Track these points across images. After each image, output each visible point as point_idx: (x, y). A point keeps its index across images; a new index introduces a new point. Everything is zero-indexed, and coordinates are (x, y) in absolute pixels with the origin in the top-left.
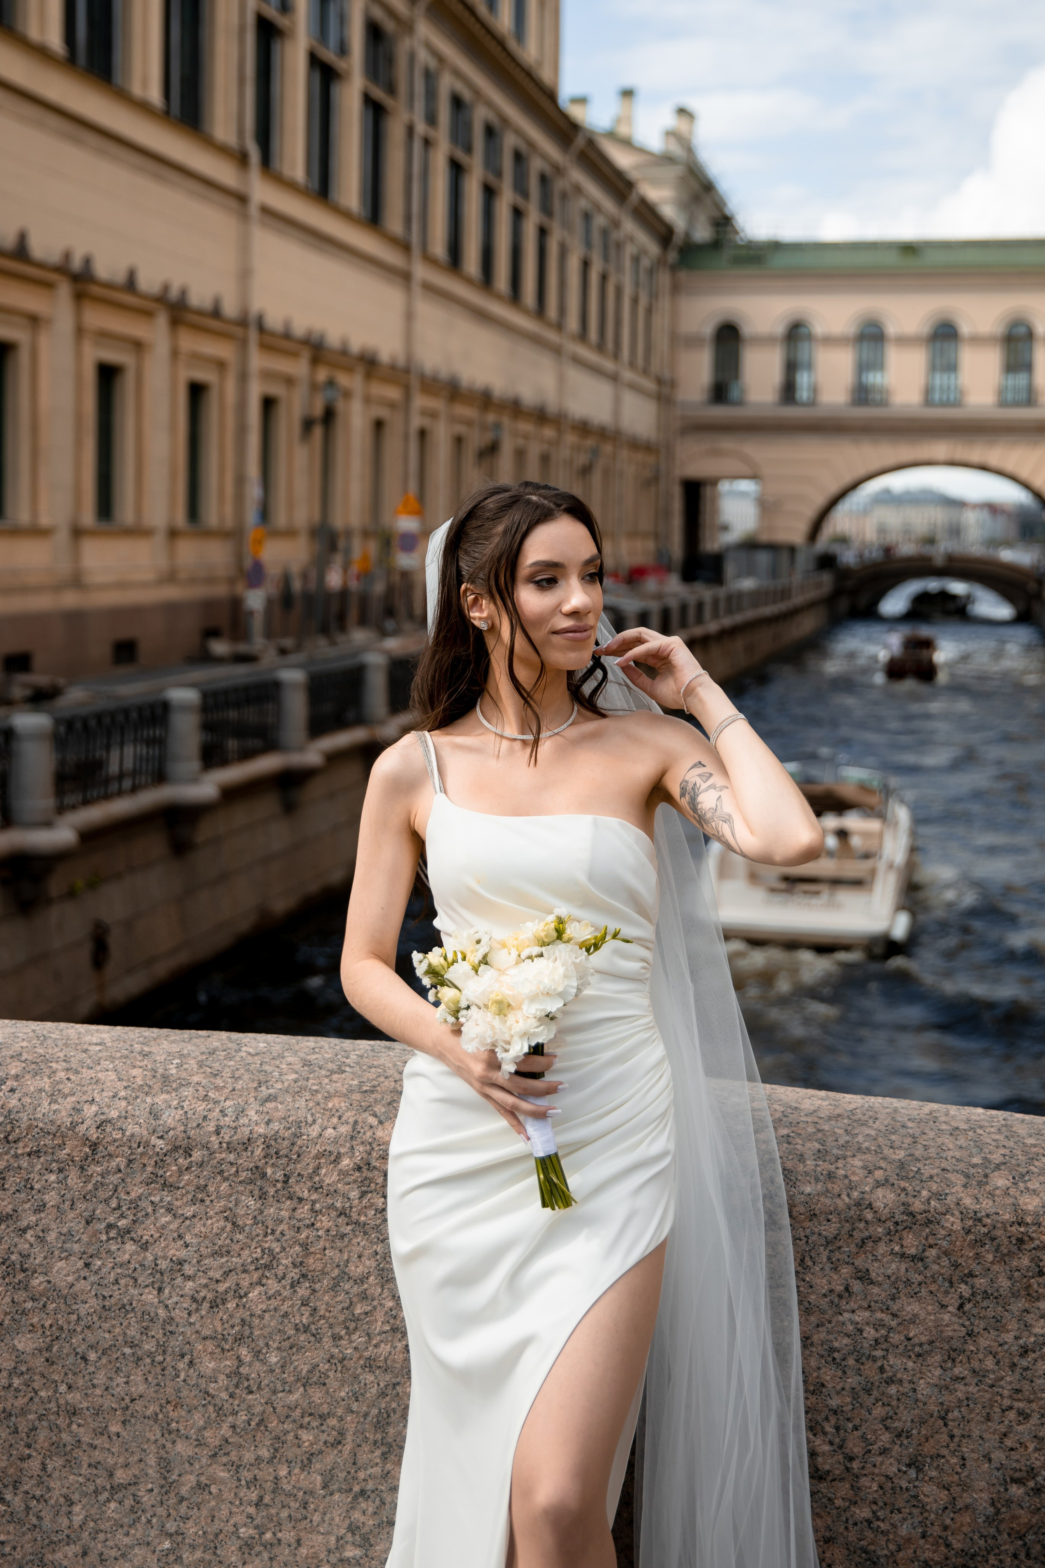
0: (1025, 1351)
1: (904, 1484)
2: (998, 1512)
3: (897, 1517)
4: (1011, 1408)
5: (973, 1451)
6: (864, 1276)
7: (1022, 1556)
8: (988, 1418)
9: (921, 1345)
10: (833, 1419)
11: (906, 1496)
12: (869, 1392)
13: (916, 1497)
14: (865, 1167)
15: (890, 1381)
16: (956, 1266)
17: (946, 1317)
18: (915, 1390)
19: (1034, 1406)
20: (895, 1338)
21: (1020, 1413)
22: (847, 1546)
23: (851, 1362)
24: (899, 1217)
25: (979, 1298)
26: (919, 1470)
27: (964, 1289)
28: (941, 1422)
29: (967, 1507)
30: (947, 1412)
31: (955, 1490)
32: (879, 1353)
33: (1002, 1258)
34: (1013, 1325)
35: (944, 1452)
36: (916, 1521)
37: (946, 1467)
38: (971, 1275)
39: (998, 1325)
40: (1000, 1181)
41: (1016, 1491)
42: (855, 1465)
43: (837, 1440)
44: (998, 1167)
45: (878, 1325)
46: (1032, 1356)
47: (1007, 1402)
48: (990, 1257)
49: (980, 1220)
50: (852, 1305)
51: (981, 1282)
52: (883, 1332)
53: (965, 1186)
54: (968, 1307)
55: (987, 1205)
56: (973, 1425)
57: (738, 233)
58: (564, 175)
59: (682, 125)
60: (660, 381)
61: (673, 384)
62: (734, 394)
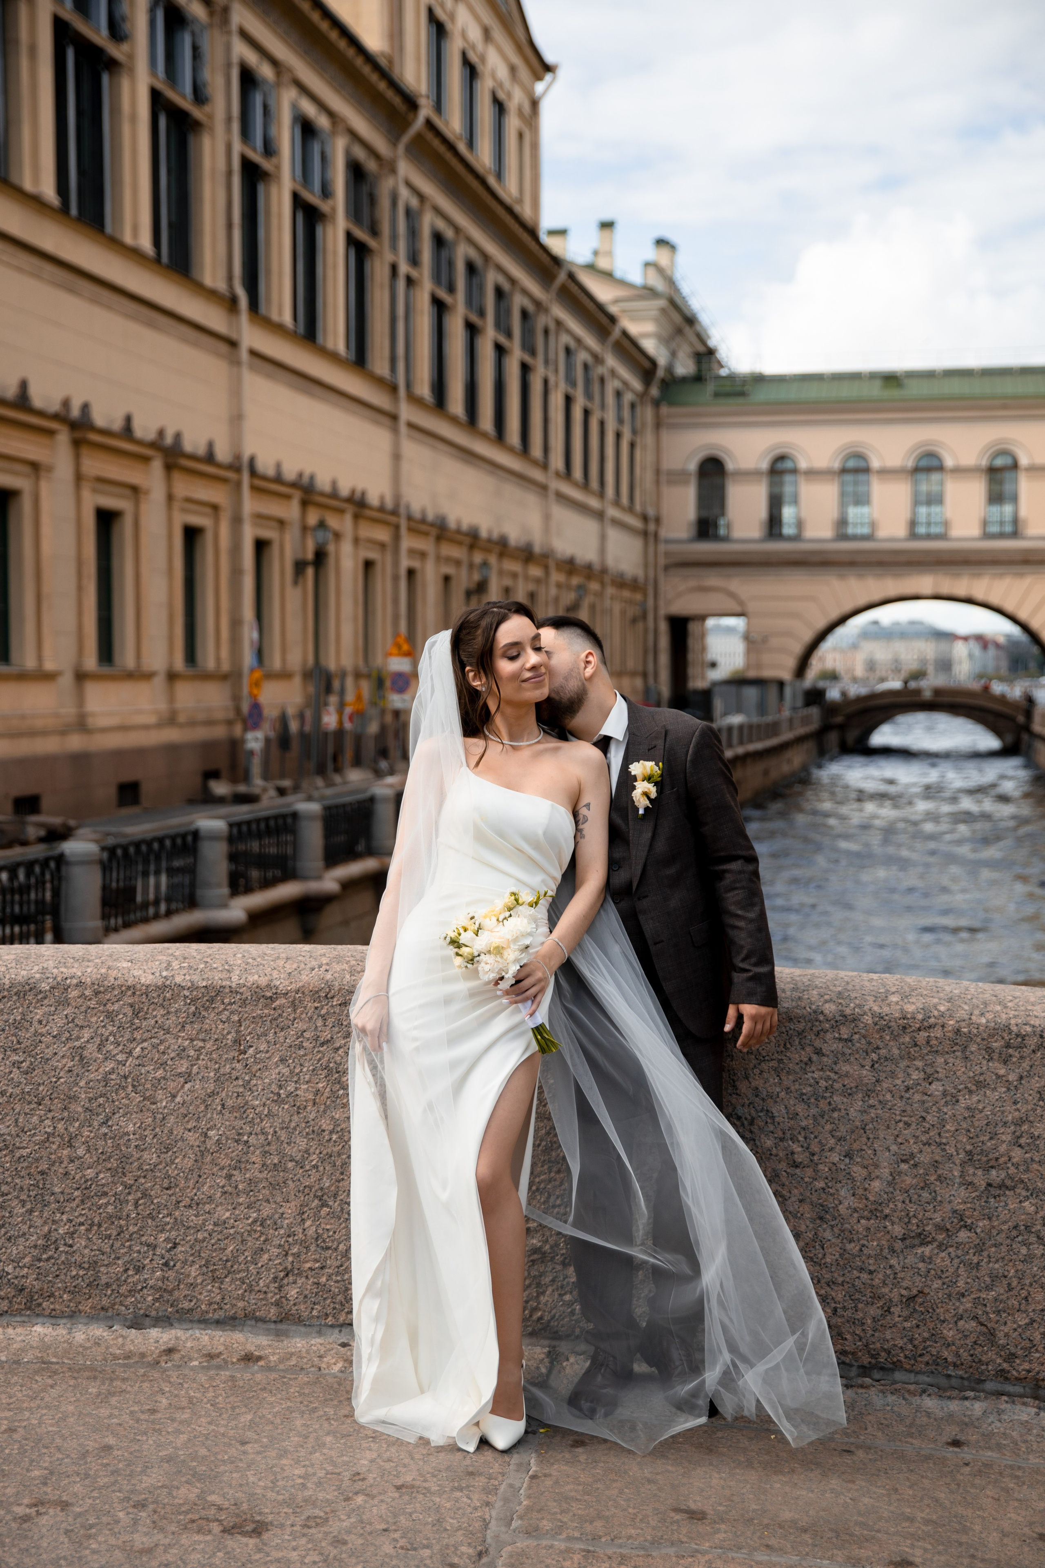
0: (908, 1089)
1: (843, 1167)
2: (894, 1179)
3: (839, 1185)
4: (900, 1121)
5: (880, 1146)
6: (819, 1052)
7: (907, 1202)
8: (888, 1127)
9: (851, 1089)
10: (803, 1134)
11: (844, 1173)
12: (822, 1117)
13: (849, 1174)
14: (819, 994)
15: (834, 1110)
16: (870, 1043)
17: (865, 1072)
18: (848, 1114)
19: (913, 1119)
20: (837, 1086)
21: (906, 1123)
22: (812, 1203)
23: (812, 1100)
24: (838, 1018)
25: (882, 1061)
26: (851, 1158)
27: (874, 1056)
28: (862, 1131)
29: (877, 1177)
30: (866, 1125)
31: (871, 1168)
32: (828, 1095)
33: (895, 1038)
34: (901, 1075)
35: (865, 1147)
36: (849, 1187)
37: (866, 1156)
38: (878, 1048)
39: (893, 1075)
40: (894, 998)
41: (904, 1167)
42: (816, 1158)
43: (805, 1145)
44: (893, 993)
45: (828, 1079)
46: (911, 1091)
47: (898, 1118)
48: (888, 1038)
49: (882, 1018)
50: (813, 1068)
51: (883, 1052)
52: (830, 1082)
53: (875, 1001)
54: (876, 1066)
55: (886, 1010)
56: (880, 1132)
57: (722, 366)
58: (546, 310)
59: (662, 257)
60: (645, 518)
61: (658, 521)
62: (720, 530)
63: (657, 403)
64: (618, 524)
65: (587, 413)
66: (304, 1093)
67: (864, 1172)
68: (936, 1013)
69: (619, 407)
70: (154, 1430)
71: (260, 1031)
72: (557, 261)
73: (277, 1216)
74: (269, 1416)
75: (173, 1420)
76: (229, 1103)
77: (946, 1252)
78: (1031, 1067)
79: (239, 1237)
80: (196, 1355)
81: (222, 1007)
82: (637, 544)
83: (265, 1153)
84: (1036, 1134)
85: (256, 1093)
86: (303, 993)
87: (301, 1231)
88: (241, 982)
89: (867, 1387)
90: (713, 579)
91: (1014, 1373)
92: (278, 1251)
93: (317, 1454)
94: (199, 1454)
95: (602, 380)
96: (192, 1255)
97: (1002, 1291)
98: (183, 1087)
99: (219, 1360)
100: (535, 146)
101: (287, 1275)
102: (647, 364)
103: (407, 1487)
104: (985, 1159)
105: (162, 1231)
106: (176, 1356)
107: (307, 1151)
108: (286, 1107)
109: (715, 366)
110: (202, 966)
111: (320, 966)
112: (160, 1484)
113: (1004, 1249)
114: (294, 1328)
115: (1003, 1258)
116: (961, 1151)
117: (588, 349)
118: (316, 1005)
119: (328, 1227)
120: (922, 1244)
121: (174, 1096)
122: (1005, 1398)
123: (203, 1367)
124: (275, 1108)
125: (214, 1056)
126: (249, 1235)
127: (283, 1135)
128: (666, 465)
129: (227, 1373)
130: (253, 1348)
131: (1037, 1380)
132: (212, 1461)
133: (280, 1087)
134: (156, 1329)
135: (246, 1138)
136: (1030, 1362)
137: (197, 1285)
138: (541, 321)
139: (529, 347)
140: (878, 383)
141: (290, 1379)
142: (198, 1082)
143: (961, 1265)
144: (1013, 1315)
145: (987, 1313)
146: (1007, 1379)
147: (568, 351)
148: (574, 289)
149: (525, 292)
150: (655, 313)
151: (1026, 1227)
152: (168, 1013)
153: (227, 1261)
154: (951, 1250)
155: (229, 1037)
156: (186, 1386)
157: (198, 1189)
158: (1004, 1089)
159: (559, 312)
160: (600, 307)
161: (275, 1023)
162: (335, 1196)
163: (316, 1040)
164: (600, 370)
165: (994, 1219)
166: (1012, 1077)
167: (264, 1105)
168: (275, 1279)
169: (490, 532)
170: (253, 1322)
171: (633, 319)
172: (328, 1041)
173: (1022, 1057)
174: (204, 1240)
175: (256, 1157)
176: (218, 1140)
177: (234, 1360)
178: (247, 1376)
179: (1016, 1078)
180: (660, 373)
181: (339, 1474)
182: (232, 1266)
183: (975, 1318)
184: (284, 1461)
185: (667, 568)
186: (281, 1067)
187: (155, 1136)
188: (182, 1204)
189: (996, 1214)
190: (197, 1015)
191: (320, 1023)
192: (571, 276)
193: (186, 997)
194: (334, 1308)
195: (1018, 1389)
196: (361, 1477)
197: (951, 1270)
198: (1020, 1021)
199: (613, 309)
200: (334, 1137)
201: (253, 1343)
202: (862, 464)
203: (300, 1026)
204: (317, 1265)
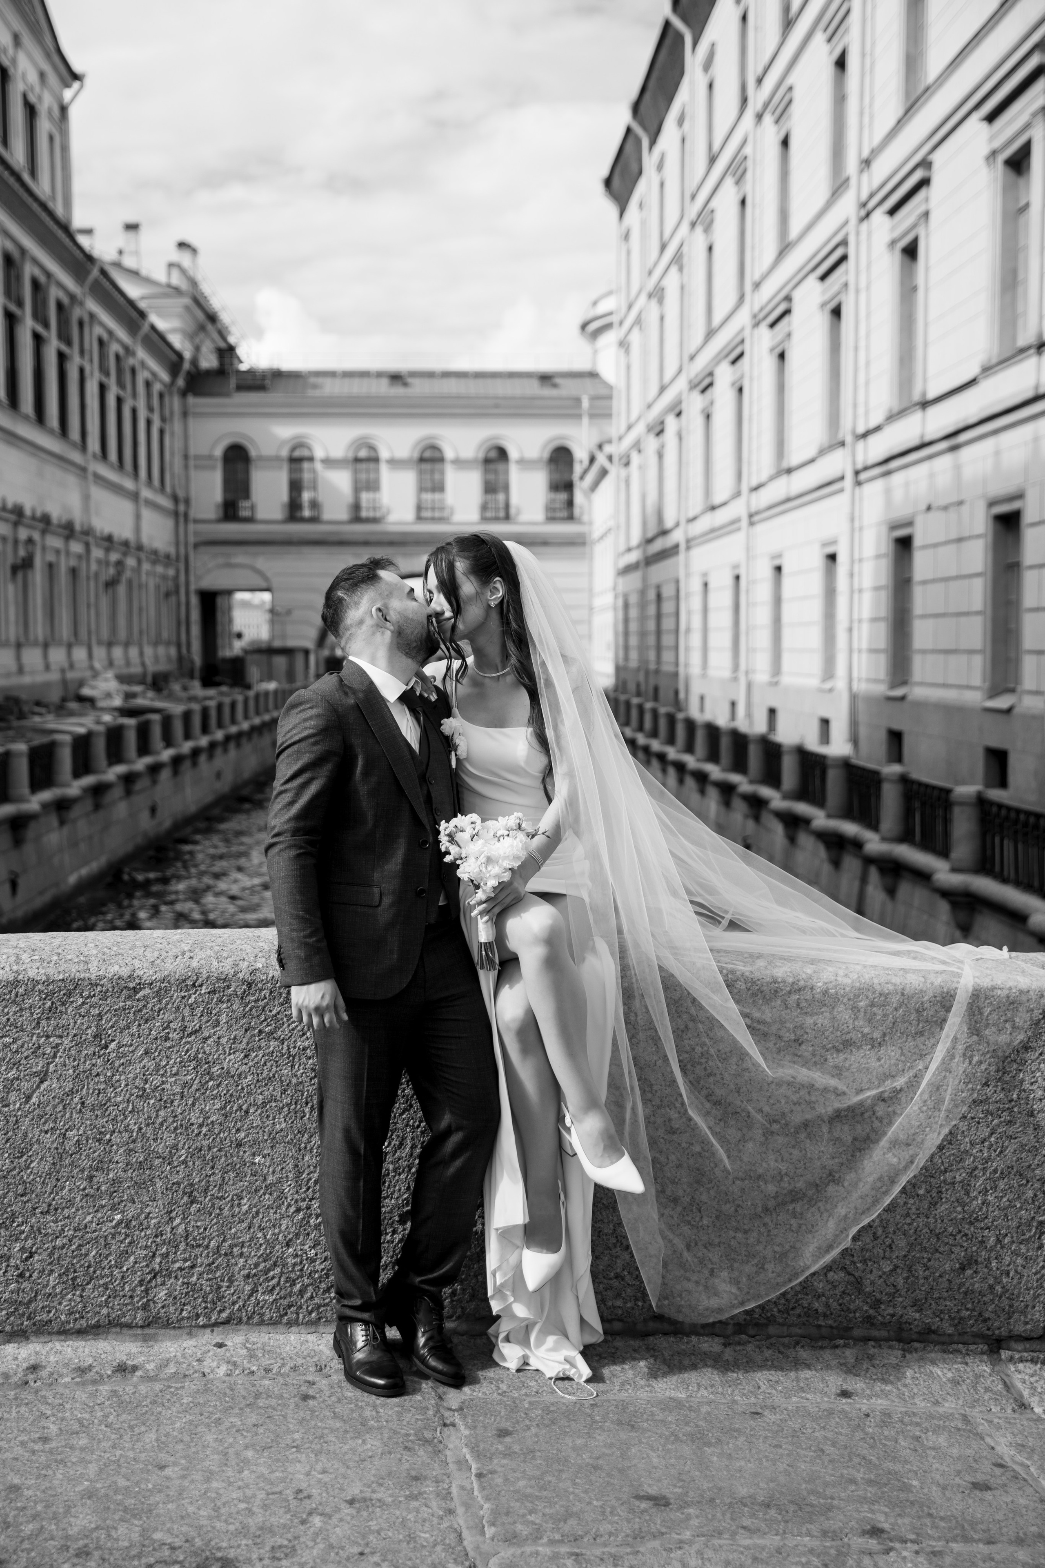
57: (241, 362)
58: (81, 304)
59: (185, 259)
60: (175, 499)
61: (187, 501)
62: (244, 513)
63: (184, 394)
64: (150, 503)
65: (119, 401)
66: (172, 1087)
67: (739, 1135)
68: (804, 976)
69: (149, 395)
70: (56, 1461)
71: (123, 1023)
72: (90, 258)
73: (143, 1216)
74: (175, 1433)
75: (72, 1448)
76: (90, 1101)
79: (102, 1241)
80: (65, 1371)
81: (80, 1001)
82: (168, 523)
83: (130, 1152)
85: (119, 1090)
86: (169, 982)
87: (169, 1230)
88: (101, 973)
89: (745, 1344)
90: (240, 557)
91: (880, 1318)
92: (144, 1252)
93: (246, 1472)
94: (120, 1485)
95: (133, 371)
96: (50, 1264)
97: (868, 1241)
98: (38, 1087)
99: (92, 1374)
100: (65, 149)
101: (155, 1277)
102: (174, 357)
103: (359, 1501)
105: (16, 1240)
106: (44, 1373)
107: (175, 1146)
108: (152, 1101)
109: (236, 361)
110: (55, 958)
111: (183, 954)
112: (93, 1526)
114: (162, 1331)
117: (119, 341)
118: (183, 994)
119: (199, 1224)
120: (793, 1201)
121: (29, 1098)
122: (871, 1343)
123: (77, 1384)
124: (140, 1104)
125: (73, 1052)
126: (113, 1238)
127: (149, 1131)
128: (192, 452)
129: (106, 1387)
130: (124, 1358)
131: (900, 1323)
132: (138, 1492)
133: (146, 1082)
134: (12, 1345)
135: (108, 1136)
136: (894, 1306)
137: (56, 1295)
138: (77, 313)
139: (65, 337)
140: (385, 382)
141: (177, 1389)
142: (55, 1081)
144: (878, 1263)
145: (855, 1263)
146: (873, 1324)
147: (101, 342)
148: (107, 284)
149: (60, 285)
150: (180, 310)
152: (21, 1010)
153: (89, 1267)
154: (820, 1204)
155: (89, 1031)
156: (68, 1406)
157: (57, 1194)
159: (92, 305)
160: (131, 303)
161: (139, 1016)
162: (206, 1191)
163: (184, 1030)
164: (131, 361)
167: (128, 1101)
168: (141, 1283)
169: (34, 511)
170: (118, 1329)
171: (160, 315)
172: (196, 1031)
174: (63, 1247)
175: (119, 1156)
176: (78, 1141)
177: (109, 1372)
178: (129, 1389)
180: (186, 366)
181: (280, 1493)
182: (94, 1272)
183: (844, 1268)
184: (215, 1485)
185: (196, 546)
186: (146, 1060)
187: (8, 1140)
188: (38, 1211)
190: (54, 1010)
191: (187, 1012)
192: (104, 272)
193: (41, 992)
194: (206, 1308)
195: (884, 1333)
196: (305, 1494)
199: (142, 305)
200: (204, 1130)
201: (121, 1352)
202: (373, 454)
203: (167, 1016)
204: (187, 1264)
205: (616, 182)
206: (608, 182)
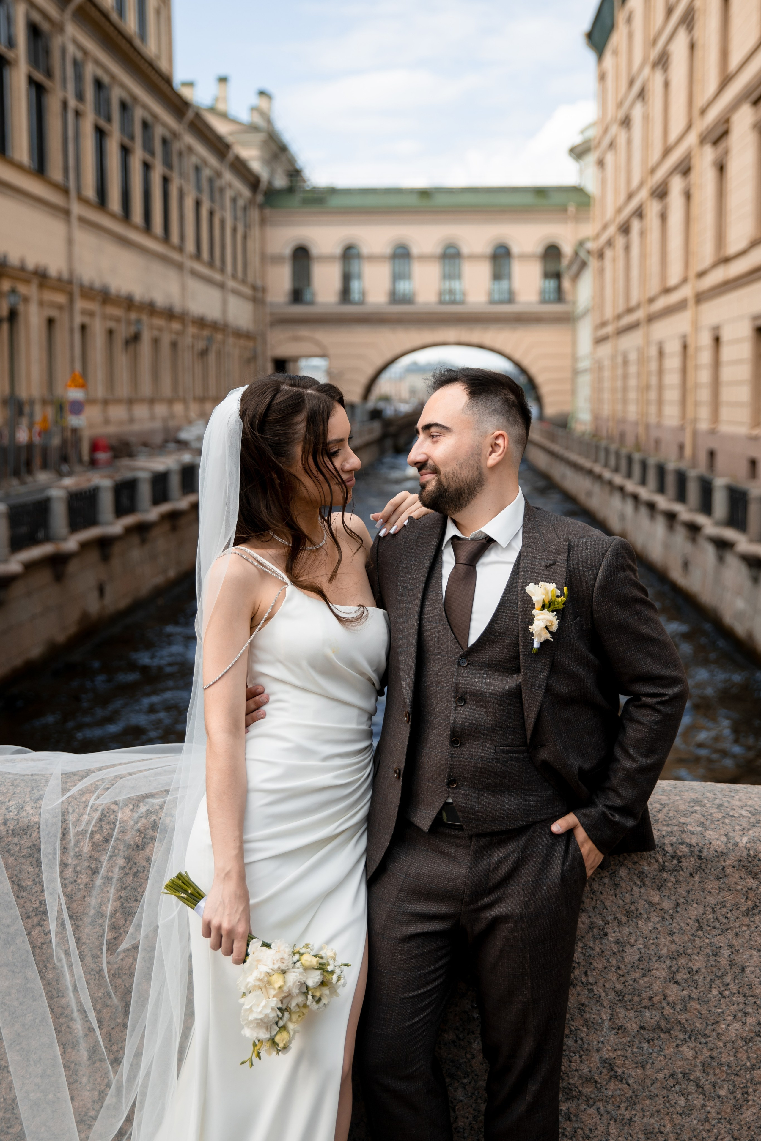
57: (306, 182)
58: (180, 138)
59: (263, 104)
60: (254, 288)
61: (264, 290)
62: (307, 297)
64: (235, 292)
65: (211, 213)
69: (235, 209)
77: (594, 1107)
78: (689, 892)
82: (249, 306)
84: (695, 968)
95: (222, 190)
100: (169, 21)
102: (253, 179)
104: (636, 999)
109: (302, 182)
113: (660, 1100)
115: (658, 1112)
116: (610, 991)
117: (211, 167)
128: (268, 251)
138: (177, 146)
139: (168, 164)
140: (415, 196)
143: (612, 1122)
147: (197, 168)
148: (200, 124)
149: (164, 124)
150: (258, 143)
151: (684, 1074)
158: (657, 919)
159: (189, 139)
160: (219, 138)
164: (220, 182)
165: (648, 1066)
166: (667, 905)
169: (141, 297)
171: (242, 147)
173: (678, 882)
179: (672, 907)
180: (263, 186)
185: (271, 323)
189: (650, 1061)
192: (197, 115)
197: (601, 1128)
198: (674, 840)
199: (228, 139)
202: (406, 252)
205: (596, 35)
206: (590, 36)
